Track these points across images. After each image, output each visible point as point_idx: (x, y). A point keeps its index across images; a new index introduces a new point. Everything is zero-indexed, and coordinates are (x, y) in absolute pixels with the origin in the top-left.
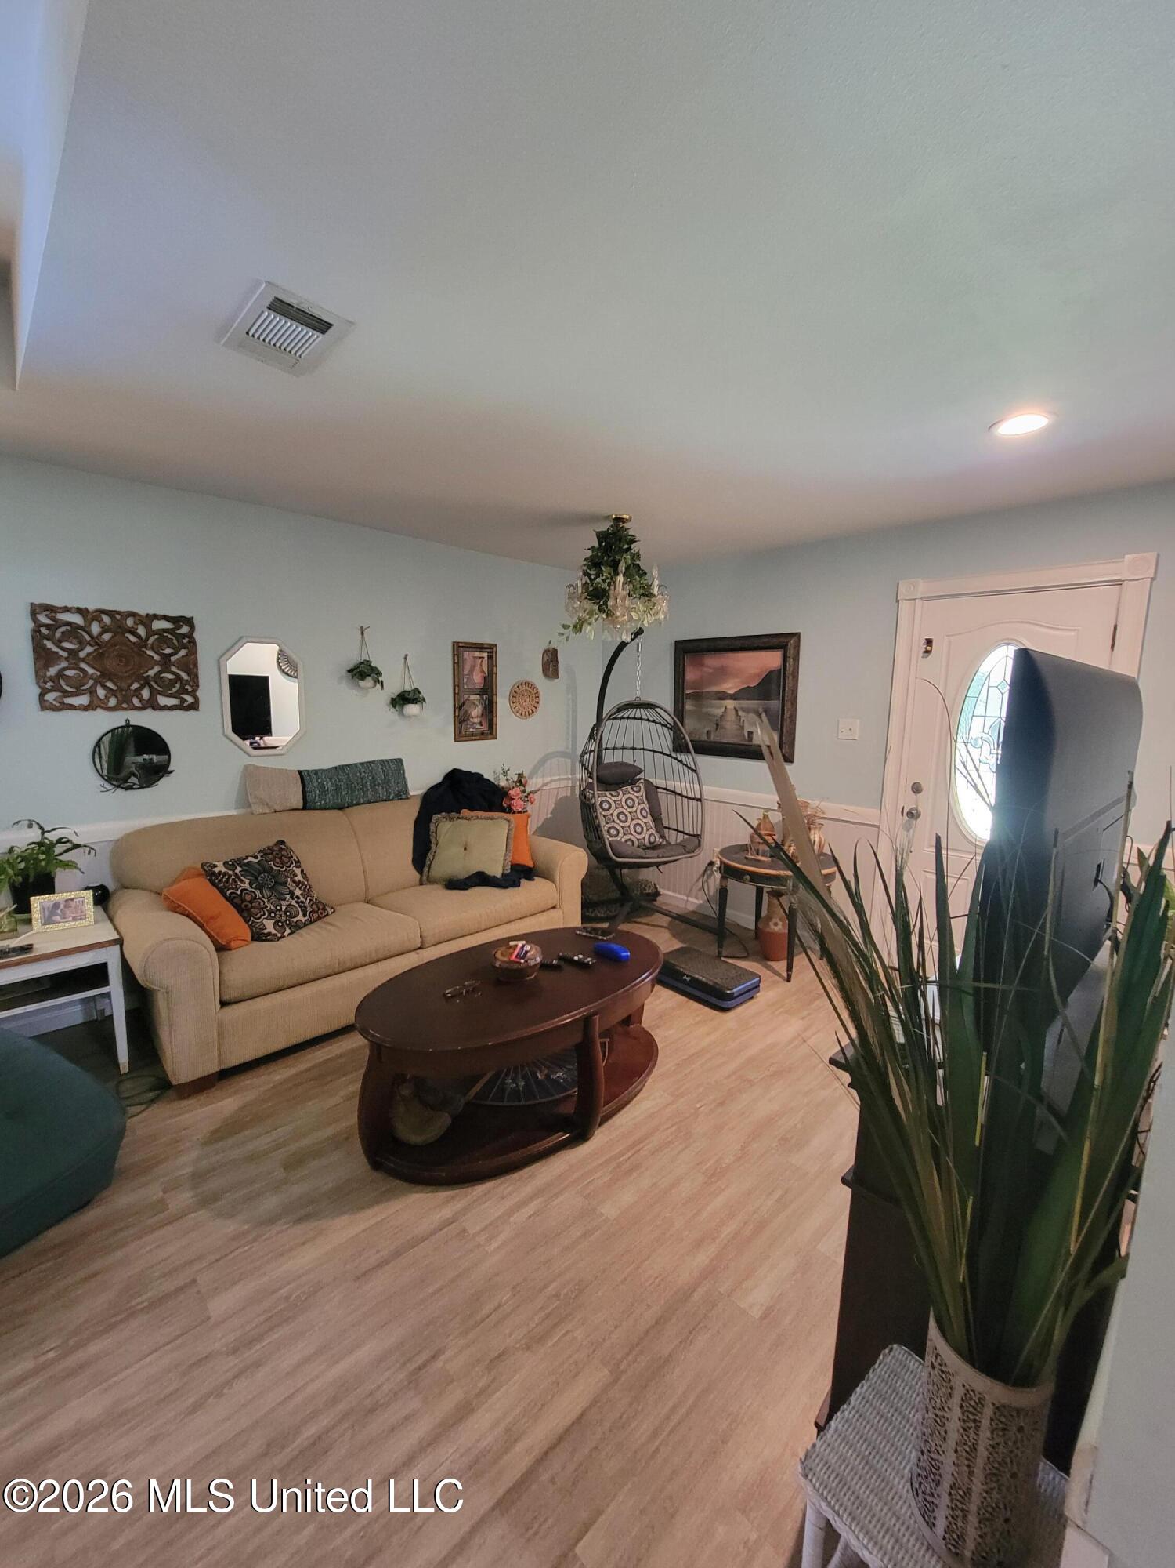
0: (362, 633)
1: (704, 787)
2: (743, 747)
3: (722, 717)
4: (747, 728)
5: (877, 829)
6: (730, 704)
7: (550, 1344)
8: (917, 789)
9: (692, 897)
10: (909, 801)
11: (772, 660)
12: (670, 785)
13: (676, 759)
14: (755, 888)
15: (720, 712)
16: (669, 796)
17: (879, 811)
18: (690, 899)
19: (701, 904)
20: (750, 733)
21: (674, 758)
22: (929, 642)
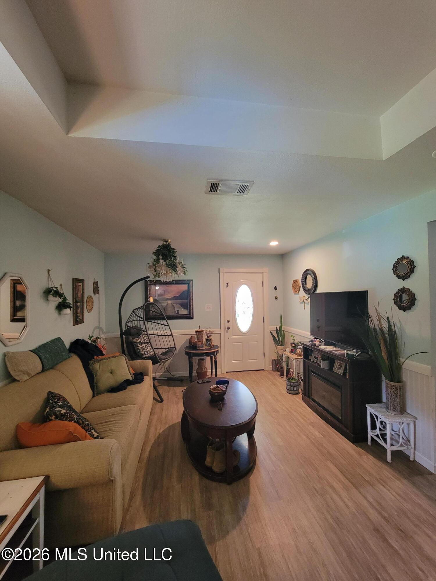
0: (49, 273)
1: (172, 331)
2: (176, 316)
3: (166, 306)
4: (176, 309)
5: (220, 334)
6: (169, 302)
7: (318, 467)
8: (228, 322)
9: (157, 373)
10: (227, 325)
11: (184, 287)
12: (155, 332)
13: (158, 323)
14: (210, 357)
15: (166, 304)
16: (155, 337)
17: (220, 329)
18: (156, 374)
19: (162, 374)
20: (178, 311)
21: (157, 323)
22: (228, 284)
